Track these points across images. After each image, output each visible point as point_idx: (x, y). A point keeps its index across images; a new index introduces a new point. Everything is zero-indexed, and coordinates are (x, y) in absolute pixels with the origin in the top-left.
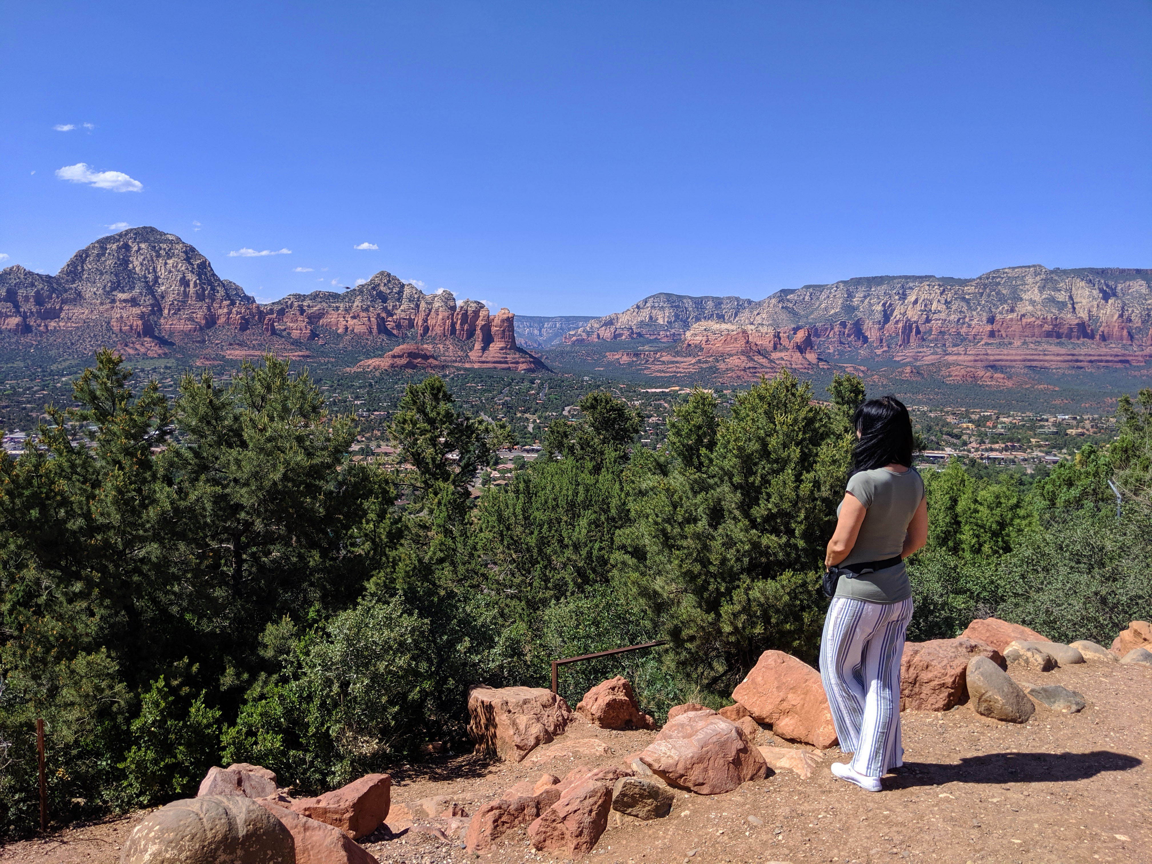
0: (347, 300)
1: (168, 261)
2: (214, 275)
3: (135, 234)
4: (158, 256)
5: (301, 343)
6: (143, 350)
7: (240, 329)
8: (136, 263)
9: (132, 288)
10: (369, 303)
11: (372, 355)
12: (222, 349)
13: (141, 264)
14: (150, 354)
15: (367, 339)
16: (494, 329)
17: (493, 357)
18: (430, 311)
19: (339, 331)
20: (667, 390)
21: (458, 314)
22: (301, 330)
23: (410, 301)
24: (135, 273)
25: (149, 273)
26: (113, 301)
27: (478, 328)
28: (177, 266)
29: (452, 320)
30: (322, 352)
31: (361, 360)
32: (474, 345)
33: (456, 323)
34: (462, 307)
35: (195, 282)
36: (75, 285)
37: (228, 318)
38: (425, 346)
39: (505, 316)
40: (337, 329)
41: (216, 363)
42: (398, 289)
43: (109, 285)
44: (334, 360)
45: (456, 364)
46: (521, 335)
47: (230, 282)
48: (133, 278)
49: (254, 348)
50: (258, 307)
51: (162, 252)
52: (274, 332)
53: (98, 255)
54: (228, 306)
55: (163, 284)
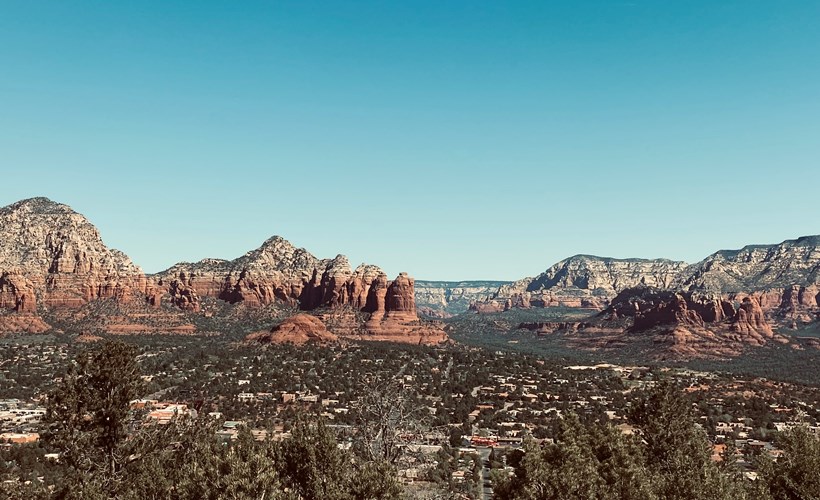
0: (236, 267)
1: (57, 232)
2: (102, 245)
4: (49, 226)
11: (260, 327)
12: (103, 323)
20: (593, 368)
21: (353, 281)
23: (302, 267)
27: (375, 296)
28: (65, 237)
30: (208, 325)
31: (249, 334)
33: (351, 290)
41: (96, 338)
44: (218, 333)
45: (349, 337)
47: (118, 252)
49: (136, 321)
51: (52, 223)
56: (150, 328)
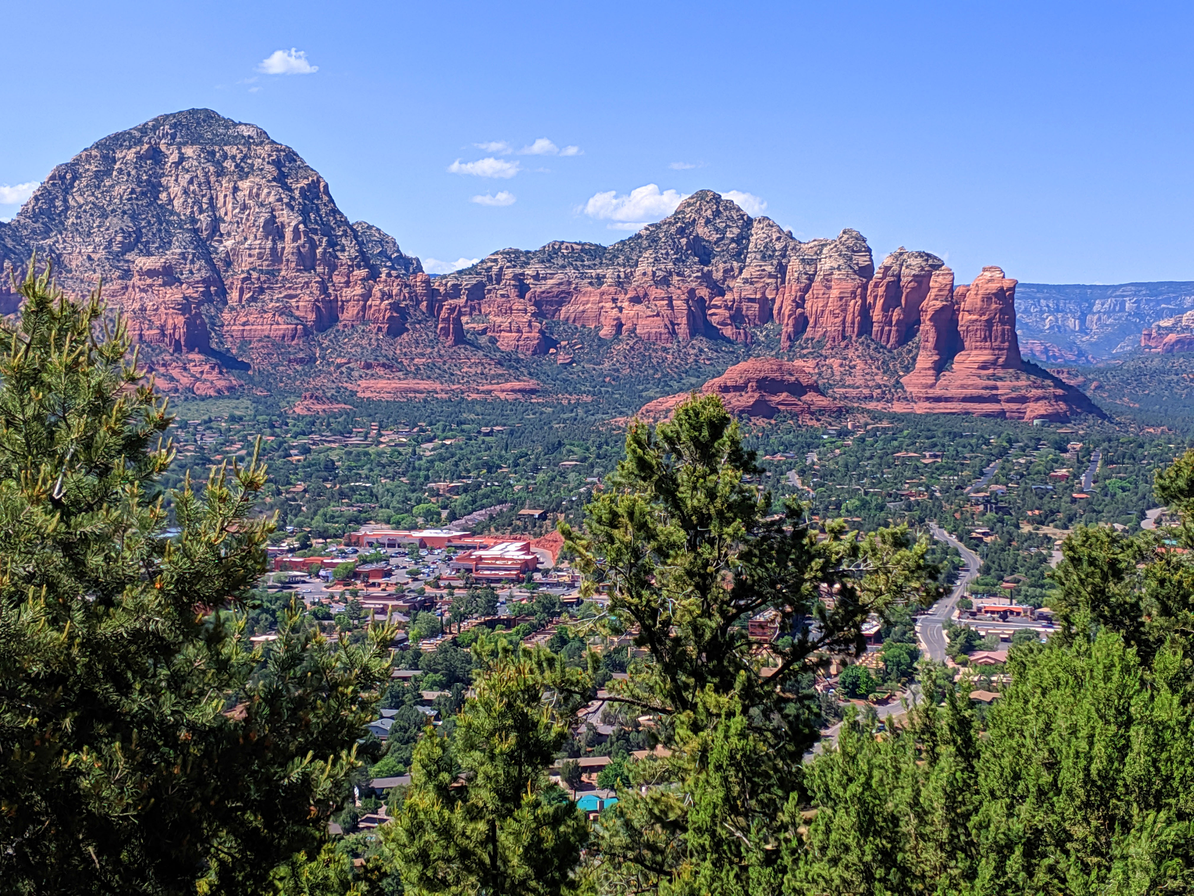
0: (621, 258)
1: (240, 184)
2: (335, 211)
3: (174, 126)
4: (221, 173)
5: (518, 360)
6: (185, 380)
7: (388, 333)
8: (175, 190)
9: (166, 245)
10: (670, 266)
11: (676, 385)
12: (349, 376)
13: (186, 192)
14: (201, 389)
15: (665, 350)
16: (964, 319)
17: (962, 387)
18: (811, 279)
19: (602, 333)
21: (876, 285)
22: (519, 331)
23: (763, 258)
24: (172, 213)
25: (201, 212)
26: (127, 274)
27: (926, 318)
28: (258, 195)
29: (864, 298)
30: (565, 381)
31: (651, 399)
32: (914, 359)
33: (872, 306)
34: (887, 269)
35: (296, 229)
36: (49, 241)
37: (364, 309)
38: (798, 363)
39: (994, 287)
40: (598, 328)
41: (336, 407)
42: (736, 231)
43: (119, 238)
44: (589, 399)
45: (871, 405)
46: (1033, 332)
47: (370, 227)
48: (168, 222)
49: (417, 374)
50: (427, 282)
51: (229, 165)
52: (460, 337)
53: (98, 175)
54: (364, 279)
55: (229, 234)
56: (445, 386)
